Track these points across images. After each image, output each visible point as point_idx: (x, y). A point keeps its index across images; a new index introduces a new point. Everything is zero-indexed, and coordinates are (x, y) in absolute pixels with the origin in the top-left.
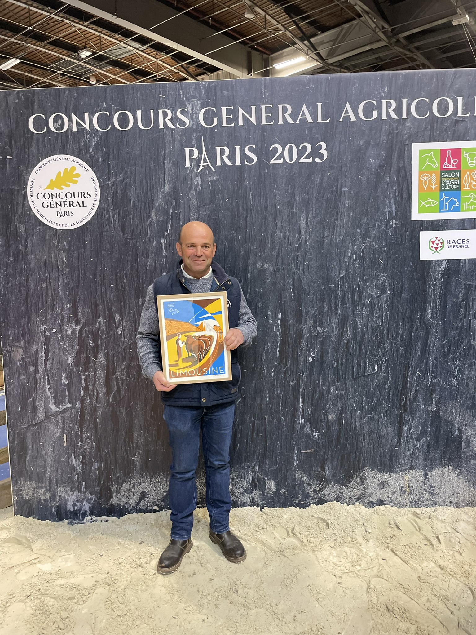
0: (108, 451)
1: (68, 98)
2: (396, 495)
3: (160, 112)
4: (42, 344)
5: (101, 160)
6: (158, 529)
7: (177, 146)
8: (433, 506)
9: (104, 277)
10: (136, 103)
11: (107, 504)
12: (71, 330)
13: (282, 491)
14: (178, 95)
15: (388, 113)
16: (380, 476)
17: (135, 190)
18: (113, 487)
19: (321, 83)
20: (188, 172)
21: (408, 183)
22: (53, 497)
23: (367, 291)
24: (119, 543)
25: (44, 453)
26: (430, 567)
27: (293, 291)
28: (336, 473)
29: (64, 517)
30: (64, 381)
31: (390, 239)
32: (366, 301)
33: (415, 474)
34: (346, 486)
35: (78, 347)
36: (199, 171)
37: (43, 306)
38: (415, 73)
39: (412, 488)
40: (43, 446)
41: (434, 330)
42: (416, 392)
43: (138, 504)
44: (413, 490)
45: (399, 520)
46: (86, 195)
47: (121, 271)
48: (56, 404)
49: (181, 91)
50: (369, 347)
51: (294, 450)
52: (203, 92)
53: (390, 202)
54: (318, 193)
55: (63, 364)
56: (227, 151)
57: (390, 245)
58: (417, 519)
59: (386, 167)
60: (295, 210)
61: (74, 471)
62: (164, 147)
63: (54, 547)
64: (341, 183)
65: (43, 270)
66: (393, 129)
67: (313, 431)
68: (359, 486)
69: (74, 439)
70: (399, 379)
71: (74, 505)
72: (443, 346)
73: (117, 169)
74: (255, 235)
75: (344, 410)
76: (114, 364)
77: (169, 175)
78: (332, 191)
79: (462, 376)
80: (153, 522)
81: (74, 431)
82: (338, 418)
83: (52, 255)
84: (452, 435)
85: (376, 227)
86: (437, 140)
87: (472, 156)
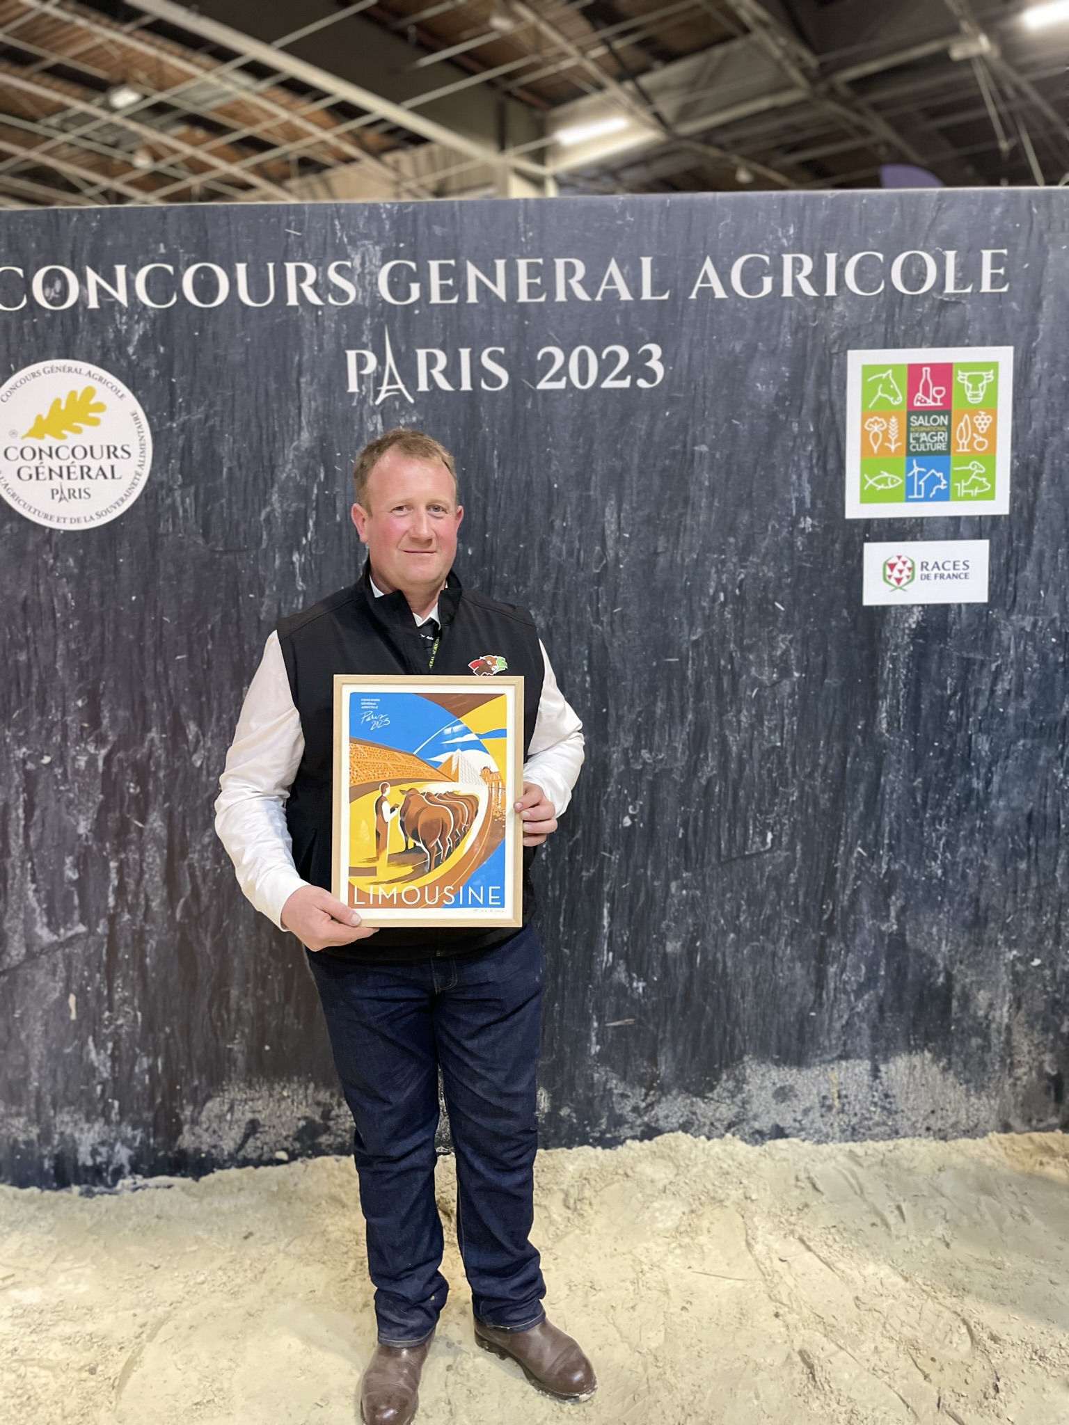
0: (173, 1030)
2: (811, 1115)
3: (291, 268)
4: (17, 790)
5: (153, 373)
6: (285, 1204)
7: (329, 345)
8: (890, 1137)
9: (161, 638)
10: (234, 247)
11: (170, 1149)
12: (85, 758)
13: (564, 1112)
14: (329, 232)
15: (795, 281)
16: (778, 1076)
17: (234, 442)
18: (183, 1109)
19: (651, 213)
20: (354, 404)
21: (838, 438)
22: (45, 1137)
23: (750, 672)
24: (197, 1240)
25: (23, 1036)
26: (882, 1274)
27: (590, 672)
28: (682, 1071)
29: (71, 1180)
30: (70, 874)
31: (800, 559)
32: (748, 693)
33: (853, 1070)
34: (703, 1097)
35: (101, 797)
36: (378, 402)
37: (20, 703)
38: (853, 196)
39: (845, 1100)
40: (22, 1022)
41: (894, 757)
42: (855, 892)
43: (241, 1146)
44: (849, 1103)
45: (817, 1170)
47: (201, 625)
48: (52, 925)
49: (337, 222)
50: (753, 794)
51: (590, 1020)
52: (387, 227)
53: (799, 477)
54: (644, 456)
55: (68, 834)
56: (442, 360)
57: (799, 571)
58: (856, 1168)
59: (791, 401)
60: (592, 493)
61: (94, 1076)
62: (299, 347)
63: (49, 1250)
64: (694, 434)
65: (19, 622)
66: (806, 319)
67: (631, 980)
68: (733, 1096)
69: (93, 1003)
70: (818, 867)
71: (94, 1153)
72: (912, 792)
73: (191, 394)
74: (505, 548)
75: (700, 931)
76: (185, 835)
77: (310, 409)
78: (675, 453)
79: (953, 856)
80: (275, 1189)
81: (92, 987)
82: (688, 950)
83: (41, 588)
84: (932, 984)
85: (770, 533)
86: (901, 345)
87: (976, 381)
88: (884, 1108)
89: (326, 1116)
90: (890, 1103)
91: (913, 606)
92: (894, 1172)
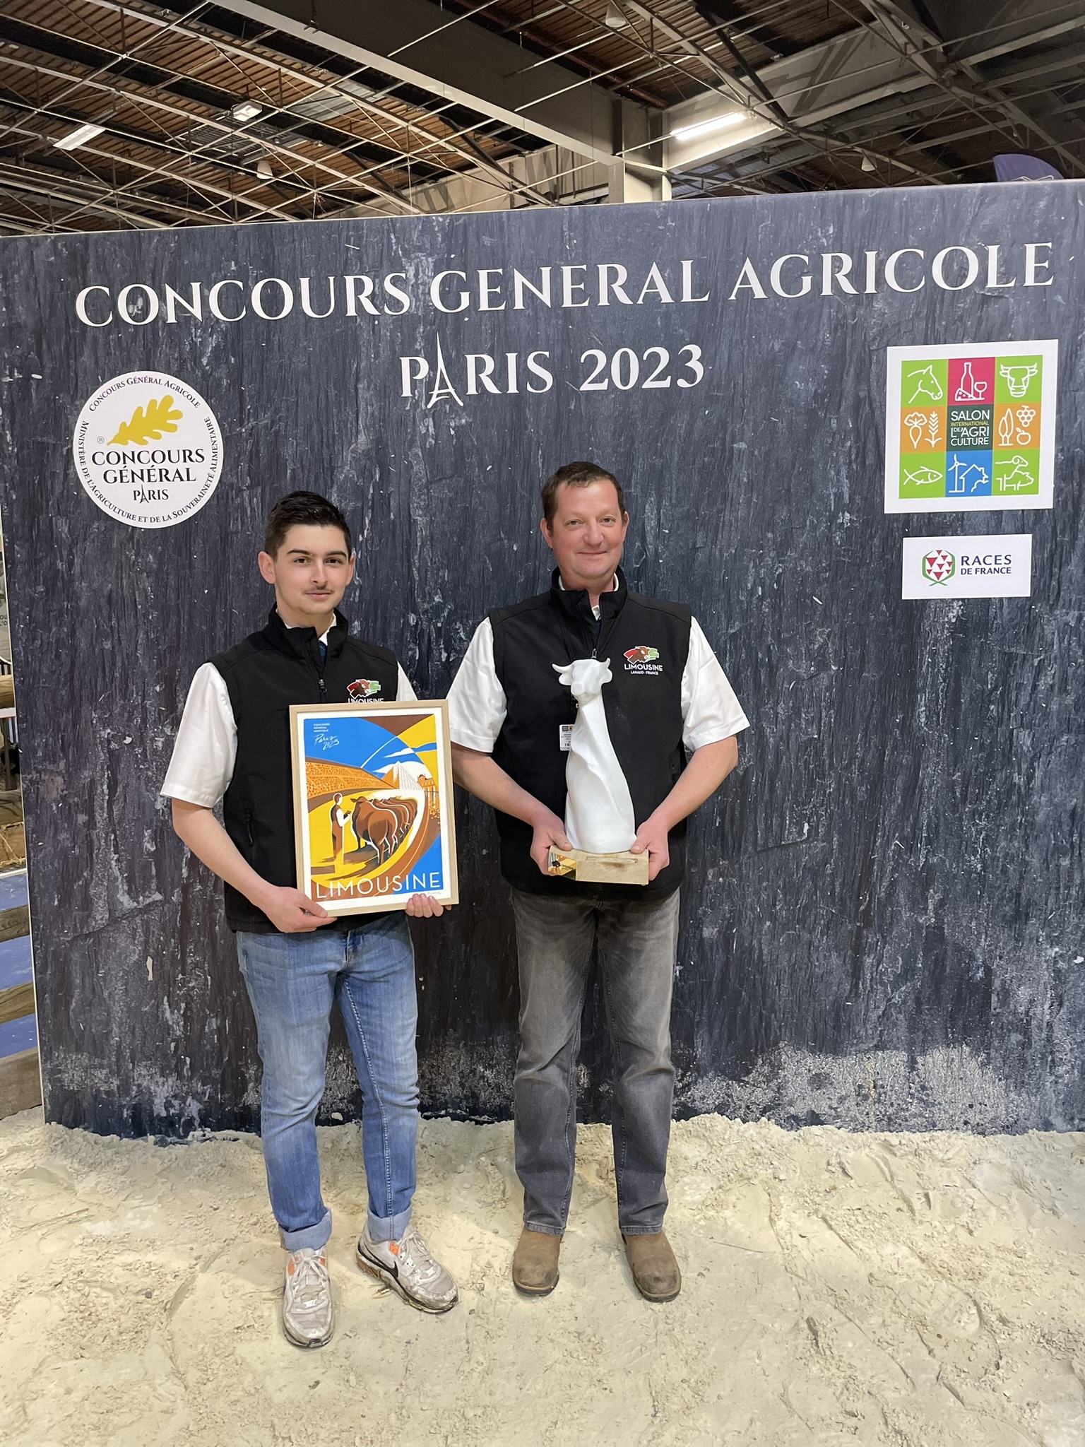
0: (239, 995)
1: (157, 250)
2: (847, 1104)
3: (350, 280)
4: (103, 767)
5: (225, 382)
6: (338, 1160)
7: (385, 352)
8: (927, 1129)
9: (231, 628)
10: (298, 263)
11: (236, 1105)
12: (162, 740)
13: (603, 1088)
14: (385, 246)
15: (834, 280)
16: (813, 1063)
17: (297, 445)
18: (248, 1069)
19: (691, 217)
20: (408, 408)
21: (877, 433)
22: (124, 1088)
23: (787, 665)
25: (106, 994)
26: (899, 1256)
28: (718, 1054)
29: (147, 1127)
30: (149, 846)
31: (838, 554)
32: (786, 685)
33: (889, 1061)
34: (739, 1081)
36: (429, 406)
37: (105, 686)
38: (894, 194)
39: (882, 1090)
40: (105, 981)
41: (932, 751)
42: (893, 884)
44: (885, 1093)
45: (849, 1156)
46: (194, 457)
48: (132, 893)
49: (392, 237)
50: (790, 785)
52: (440, 239)
53: (838, 473)
54: (683, 454)
55: (147, 809)
56: (490, 364)
57: (838, 566)
58: (888, 1156)
59: (830, 398)
60: (633, 490)
61: (169, 1034)
62: (357, 355)
63: (122, 1189)
64: (733, 434)
65: (105, 613)
66: (845, 317)
68: (769, 1081)
69: (168, 966)
70: (855, 856)
71: (168, 1105)
72: (951, 786)
73: (258, 400)
75: (735, 918)
77: (367, 413)
78: (714, 450)
79: (993, 851)
80: (329, 1146)
81: (168, 951)
82: (724, 936)
83: (125, 582)
84: (970, 978)
85: (808, 528)
86: (942, 340)
87: (1018, 374)
88: (921, 1100)
90: (928, 1095)
91: (953, 600)
92: (928, 1162)
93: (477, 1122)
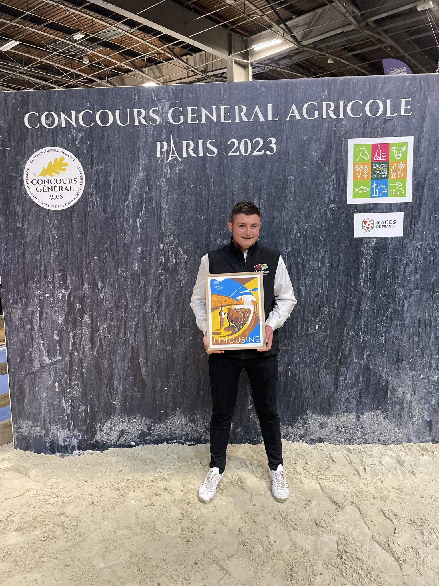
0: (93, 396)
1: (57, 98)
2: (333, 434)
3: (136, 111)
4: (37, 306)
5: (85, 151)
6: (134, 461)
7: (150, 140)
8: (364, 443)
9: (88, 250)
10: (115, 104)
11: (92, 440)
12: (61, 295)
13: (238, 430)
14: (150, 97)
15: (327, 113)
16: (320, 419)
17: (115, 177)
18: (97, 426)
19: (272, 87)
20: (159, 162)
21: (344, 173)
22: (47, 434)
23: (310, 264)
24: (102, 472)
25: (39, 397)
28: (283, 416)
29: (56, 451)
30: (56, 338)
31: (329, 220)
32: (309, 272)
33: (349, 417)
34: (291, 426)
35: (67, 309)
36: (168, 161)
37: (37, 274)
38: (351, 79)
39: (346, 429)
40: (39, 392)
41: (366, 297)
42: (350, 348)
43: (118, 440)
44: (348, 430)
45: (335, 454)
46: (73, 181)
47: (103, 245)
48: (49, 356)
49: (153, 94)
50: (311, 310)
51: (248, 396)
52: (172, 95)
53: (329, 188)
54: (269, 181)
55: (55, 323)
56: (192, 145)
57: (329, 225)
58: (349, 454)
59: (326, 159)
60: (249, 195)
61: (65, 413)
62: (139, 141)
63: (48, 474)
64: (288, 173)
65: (37, 244)
66: (332, 127)
68: (303, 426)
69: (64, 386)
70: (336, 338)
71: (64, 441)
72: (373, 310)
73: (99, 159)
74: (216, 216)
75: (290, 363)
76: (97, 323)
77: (143, 164)
78: (281, 179)
79: (389, 335)
80: (130, 455)
81: (64, 379)
82: (285, 370)
83: (45, 232)
84: (380, 385)
85: (317, 210)
86: (369, 136)
87: (398, 150)
88: (361, 432)
89: (149, 429)
90: (364, 430)
91: (374, 238)
92: (365, 456)
93: (189, 445)
